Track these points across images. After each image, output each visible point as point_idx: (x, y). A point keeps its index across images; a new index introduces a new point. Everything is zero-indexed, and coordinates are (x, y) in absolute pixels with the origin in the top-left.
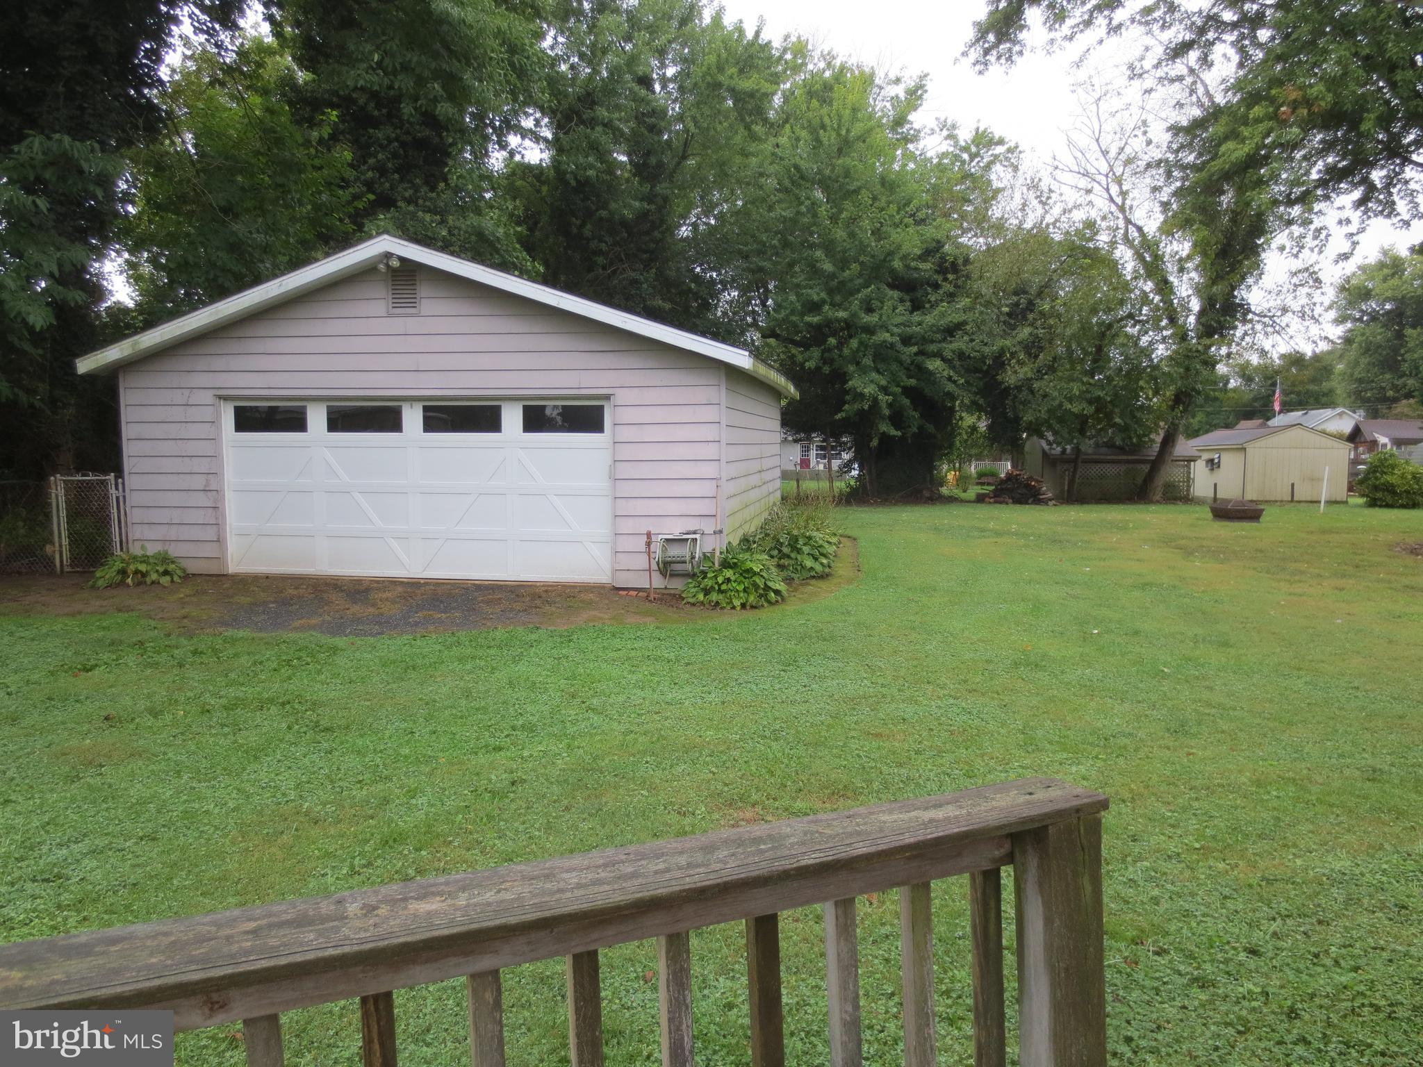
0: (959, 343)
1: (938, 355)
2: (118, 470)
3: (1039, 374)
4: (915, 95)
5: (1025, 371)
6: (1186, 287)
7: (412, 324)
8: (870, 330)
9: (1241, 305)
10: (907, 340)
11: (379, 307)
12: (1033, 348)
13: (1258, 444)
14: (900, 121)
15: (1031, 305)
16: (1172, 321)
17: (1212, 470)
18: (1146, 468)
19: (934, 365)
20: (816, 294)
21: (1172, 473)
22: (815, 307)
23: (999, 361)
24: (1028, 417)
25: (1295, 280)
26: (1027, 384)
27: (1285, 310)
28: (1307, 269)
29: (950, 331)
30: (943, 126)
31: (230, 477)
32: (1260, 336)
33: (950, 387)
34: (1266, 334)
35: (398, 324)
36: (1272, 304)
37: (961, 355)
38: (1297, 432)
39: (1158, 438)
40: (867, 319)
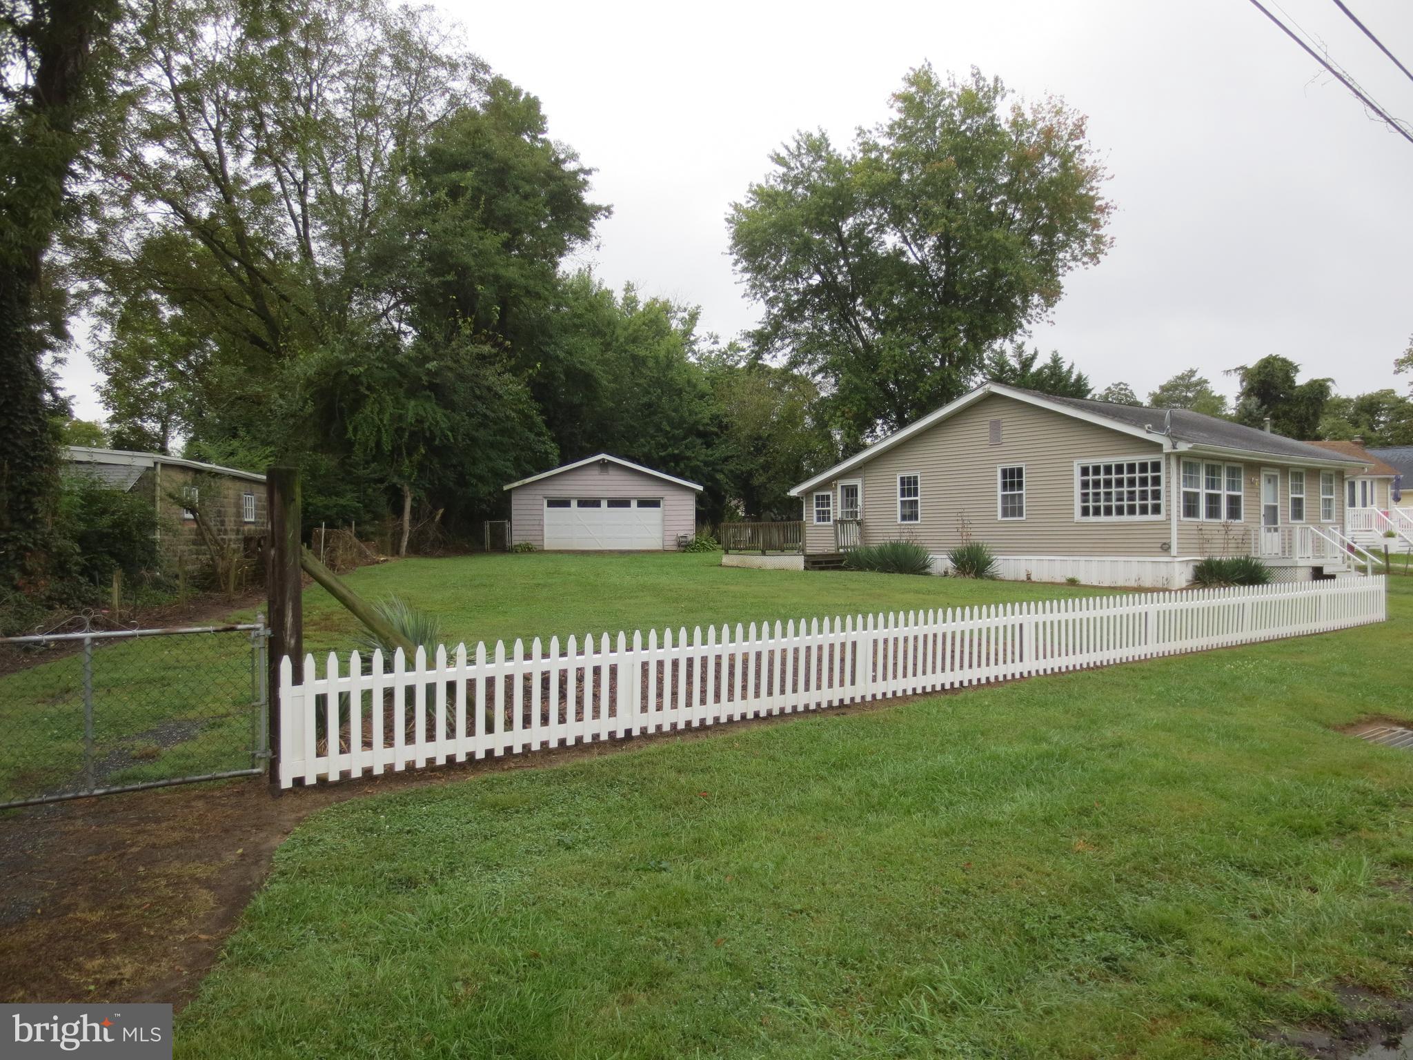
0: (731, 466)
1: (721, 471)
2: (510, 520)
3: (769, 480)
4: (694, 317)
5: (763, 479)
7: (606, 477)
8: (689, 459)
10: (706, 464)
11: (596, 472)
12: (766, 467)
14: (687, 333)
15: (764, 446)
19: (720, 476)
20: (663, 441)
22: (664, 447)
23: (750, 474)
24: (765, 501)
26: (763, 485)
29: (726, 459)
30: (711, 336)
31: (546, 521)
33: (727, 487)
35: (602, 477)
37: (731, 471)
40: (689, 453)
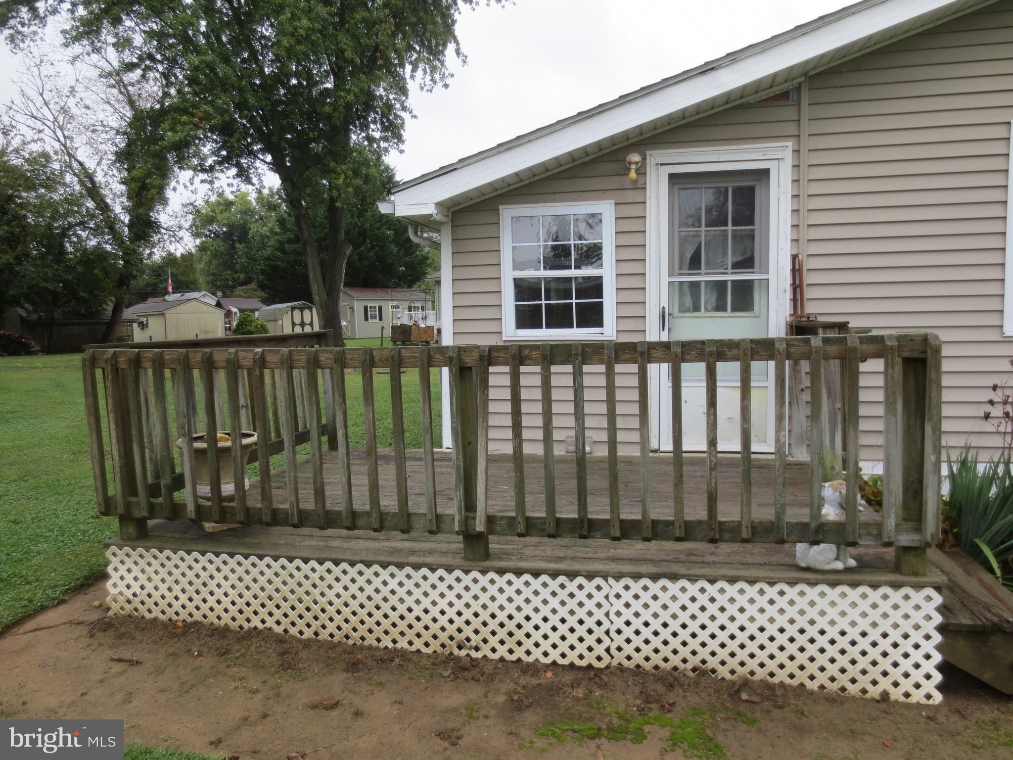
6: (119, 208)
9: (155, 223)
13: (171, 311)
16: (112, 228)
17: (143, 329)
18: (103, 328)
21: (122, 330)
25: (186, 209)
27: (180, 228)
28: (192, 204)
32: (167, 243)
34: (171, 242)
36: (172, 223)
38: (194, 303)
39: (110, 307)
